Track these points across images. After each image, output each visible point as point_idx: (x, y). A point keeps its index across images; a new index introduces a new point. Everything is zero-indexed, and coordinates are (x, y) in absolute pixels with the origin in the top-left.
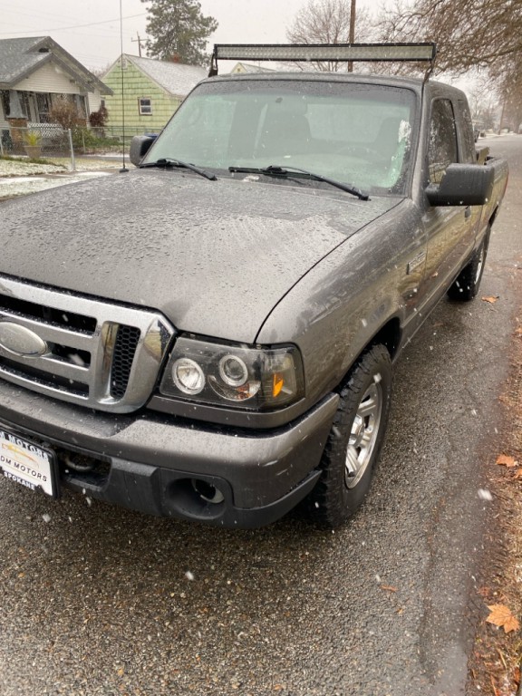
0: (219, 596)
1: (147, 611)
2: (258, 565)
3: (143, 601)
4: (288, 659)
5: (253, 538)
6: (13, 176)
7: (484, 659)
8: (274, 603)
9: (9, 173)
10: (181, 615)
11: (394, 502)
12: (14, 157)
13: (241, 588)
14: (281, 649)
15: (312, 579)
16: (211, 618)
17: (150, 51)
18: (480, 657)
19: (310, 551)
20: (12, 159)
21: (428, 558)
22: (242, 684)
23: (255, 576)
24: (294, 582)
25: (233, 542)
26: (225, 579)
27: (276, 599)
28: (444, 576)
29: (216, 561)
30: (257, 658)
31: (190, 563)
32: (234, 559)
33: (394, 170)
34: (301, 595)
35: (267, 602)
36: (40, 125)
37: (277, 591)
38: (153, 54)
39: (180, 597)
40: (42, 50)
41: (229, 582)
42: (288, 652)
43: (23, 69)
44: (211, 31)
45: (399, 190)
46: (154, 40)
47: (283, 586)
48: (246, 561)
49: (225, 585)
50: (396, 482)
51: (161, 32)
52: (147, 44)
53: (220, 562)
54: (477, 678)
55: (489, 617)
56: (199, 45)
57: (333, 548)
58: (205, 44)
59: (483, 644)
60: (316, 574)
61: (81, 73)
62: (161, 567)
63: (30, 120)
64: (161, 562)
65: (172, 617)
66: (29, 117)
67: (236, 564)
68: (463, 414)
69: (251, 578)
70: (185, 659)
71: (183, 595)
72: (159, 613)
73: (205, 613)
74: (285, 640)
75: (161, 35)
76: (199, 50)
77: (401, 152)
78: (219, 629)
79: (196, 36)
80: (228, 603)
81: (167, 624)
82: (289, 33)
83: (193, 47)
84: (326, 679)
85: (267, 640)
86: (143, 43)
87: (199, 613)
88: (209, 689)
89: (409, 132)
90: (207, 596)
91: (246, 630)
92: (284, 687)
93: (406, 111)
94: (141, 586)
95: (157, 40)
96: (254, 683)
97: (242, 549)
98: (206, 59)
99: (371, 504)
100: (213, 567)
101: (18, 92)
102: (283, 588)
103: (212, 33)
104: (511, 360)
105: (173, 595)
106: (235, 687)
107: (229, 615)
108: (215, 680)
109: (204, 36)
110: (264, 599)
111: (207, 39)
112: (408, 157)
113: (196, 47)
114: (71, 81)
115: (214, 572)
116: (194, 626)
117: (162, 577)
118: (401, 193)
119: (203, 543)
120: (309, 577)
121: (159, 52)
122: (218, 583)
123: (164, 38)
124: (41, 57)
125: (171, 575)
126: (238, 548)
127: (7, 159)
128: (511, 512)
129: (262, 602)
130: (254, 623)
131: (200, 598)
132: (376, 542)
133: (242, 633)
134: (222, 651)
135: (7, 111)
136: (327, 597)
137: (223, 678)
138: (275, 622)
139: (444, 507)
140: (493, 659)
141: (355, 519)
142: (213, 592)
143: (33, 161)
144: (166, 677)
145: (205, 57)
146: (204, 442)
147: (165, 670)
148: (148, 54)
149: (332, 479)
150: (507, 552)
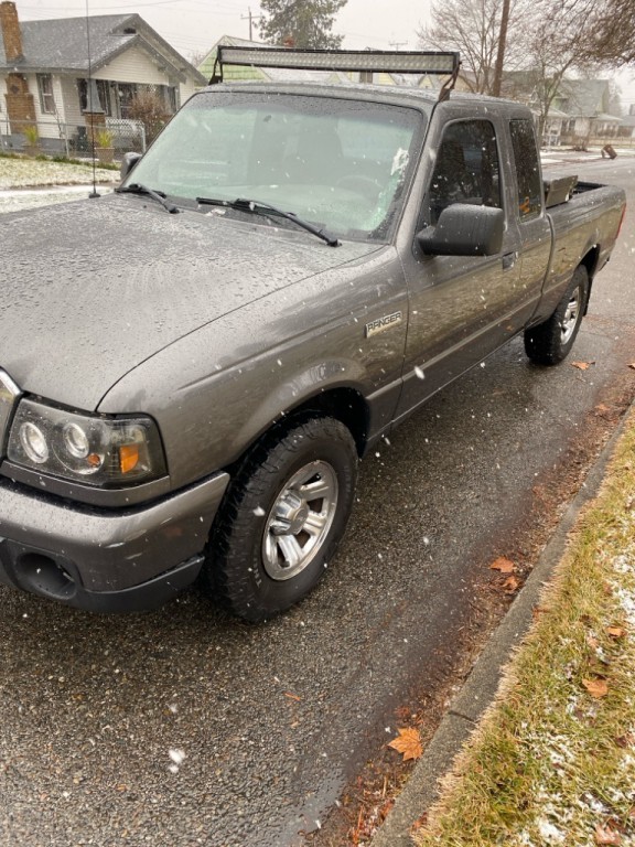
0: (99, 684)
1: (16, 692)
2: (157, 655)
3: (15, 681)
4: (146, 760)
5: (165, 626)
6: (74, 183)
7: (365, 786)
8: (157, 699)
9: (70, 180)
10: (51, 700)
11: (345, 600)
12: (83, 160)
13: (128, 678)
14: (143, 748)
15: (211, 677)
16: (81, 707)
17: (265, 32)
18: (362, 784)
19: (223, 646)
20: (78, 163)
21: (355, 669)
22: (85, 780)
23: (149, 667)
24: (189, 679)
25: (140, 628)
26: (115, 667)
27: (161, 694)
28: (365, 689)
29: (112, 646)
30: (112, 755)
31: (85, 645)
32: (134, 646)
33: (379, 209)
34: (191, 693)
35: (150, 696)
36: (121, 121)
37: (166, 685)
38: (267, 36)
39: (57, 681)
40: (129, 31)
41: (117, 671)
42: (149, 752)
43: (103, 54)
44: (339, 5)
45: (382, 235)
46: (269, 17)
47: (175, 681)
48: (146, 650)
49: (111, 674)
50: (358, 577)
51: (279, 7)
52: (261, 22)
53: (117, 648)
54: (347, 806)
55: (394, 742)
56: (323, 23)
57: (251, 645)
58: (331, 21)
59: (373, 770)
60: (217, 673)
61: (172, 60)
62: (50, 646)
63: (110, 115)
64: (53, 641)
65: (41, 701)
66: (110, 111)
67: (134, 652)
68: (477, 505)
69: (144, 668)
70: (36, 746)
71: (61, 679)
72: (28, 695)
73: (77, 700)
74: (151, 739)
75: (278, 11)
76: (323, 31)
77: (393, 188)
78: (86, 720)
79: (320, 13)
80: (107, 693)
81: (32, 707)
82: (434, 9)
83: (316, 27)
84: (179, 785)
85: (132, 737)
86: (257, 21)
87: (71, 700)
88: (47, 780)
89: (406, 162)
90: (87, 683)
91: (114, 724)
92: (129, 788)
93: (408, 136)
94: (21, 665)
95: (273, 17)
96: (98, 780)
97: (147, 636)
98: (331, 42)
99: (317, 600)
100: (106, 653)
101: (98, 81)
102: (174, 684)
103: (341, 8)
104: (572, 444)
105: (51, 677)
106: (76, 781)
107: (102, 706)
108: (58, 772)
109: (330, 12)
110: (148, 693)
111: (334, 16)
112: (401, 194)
113: (320, 26)
114: (160, 69)
115: (105, 658)
116: (60, 713)
117: (48, 657)
118: (383, 238)
119: (107, 626)
120: (209, 674)
121: (275, 32)
122: (105, 670)
123: (281, 15)
124: (125, 39)
125: (58, 657)
126: (143, 634)
127: (73, 162)
128: (479, 626)
129: (144, 696)
130: (125, 717)
131: (78, 684)
132: (303, 644)
133: (108, 726)
134: (77, 743)
135: (84, 103)
136: (219, 699)
137: (68, 770)
138: (149, 719)
139: (402, 612)
140: (374, 788)
141: (290, 615)
142: (96, 679)
143: (102, 166)
144: (8, 762)
145: (330, 39)
146: (47, 516)
147: (9, 755)
148: (261, 35)
149: (233, 568)
150: (451, 671)
